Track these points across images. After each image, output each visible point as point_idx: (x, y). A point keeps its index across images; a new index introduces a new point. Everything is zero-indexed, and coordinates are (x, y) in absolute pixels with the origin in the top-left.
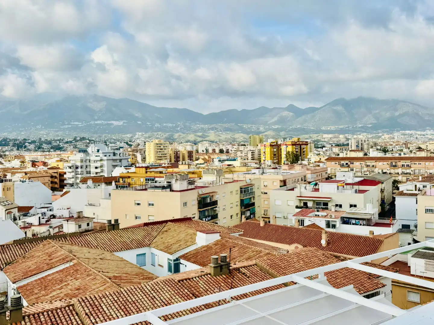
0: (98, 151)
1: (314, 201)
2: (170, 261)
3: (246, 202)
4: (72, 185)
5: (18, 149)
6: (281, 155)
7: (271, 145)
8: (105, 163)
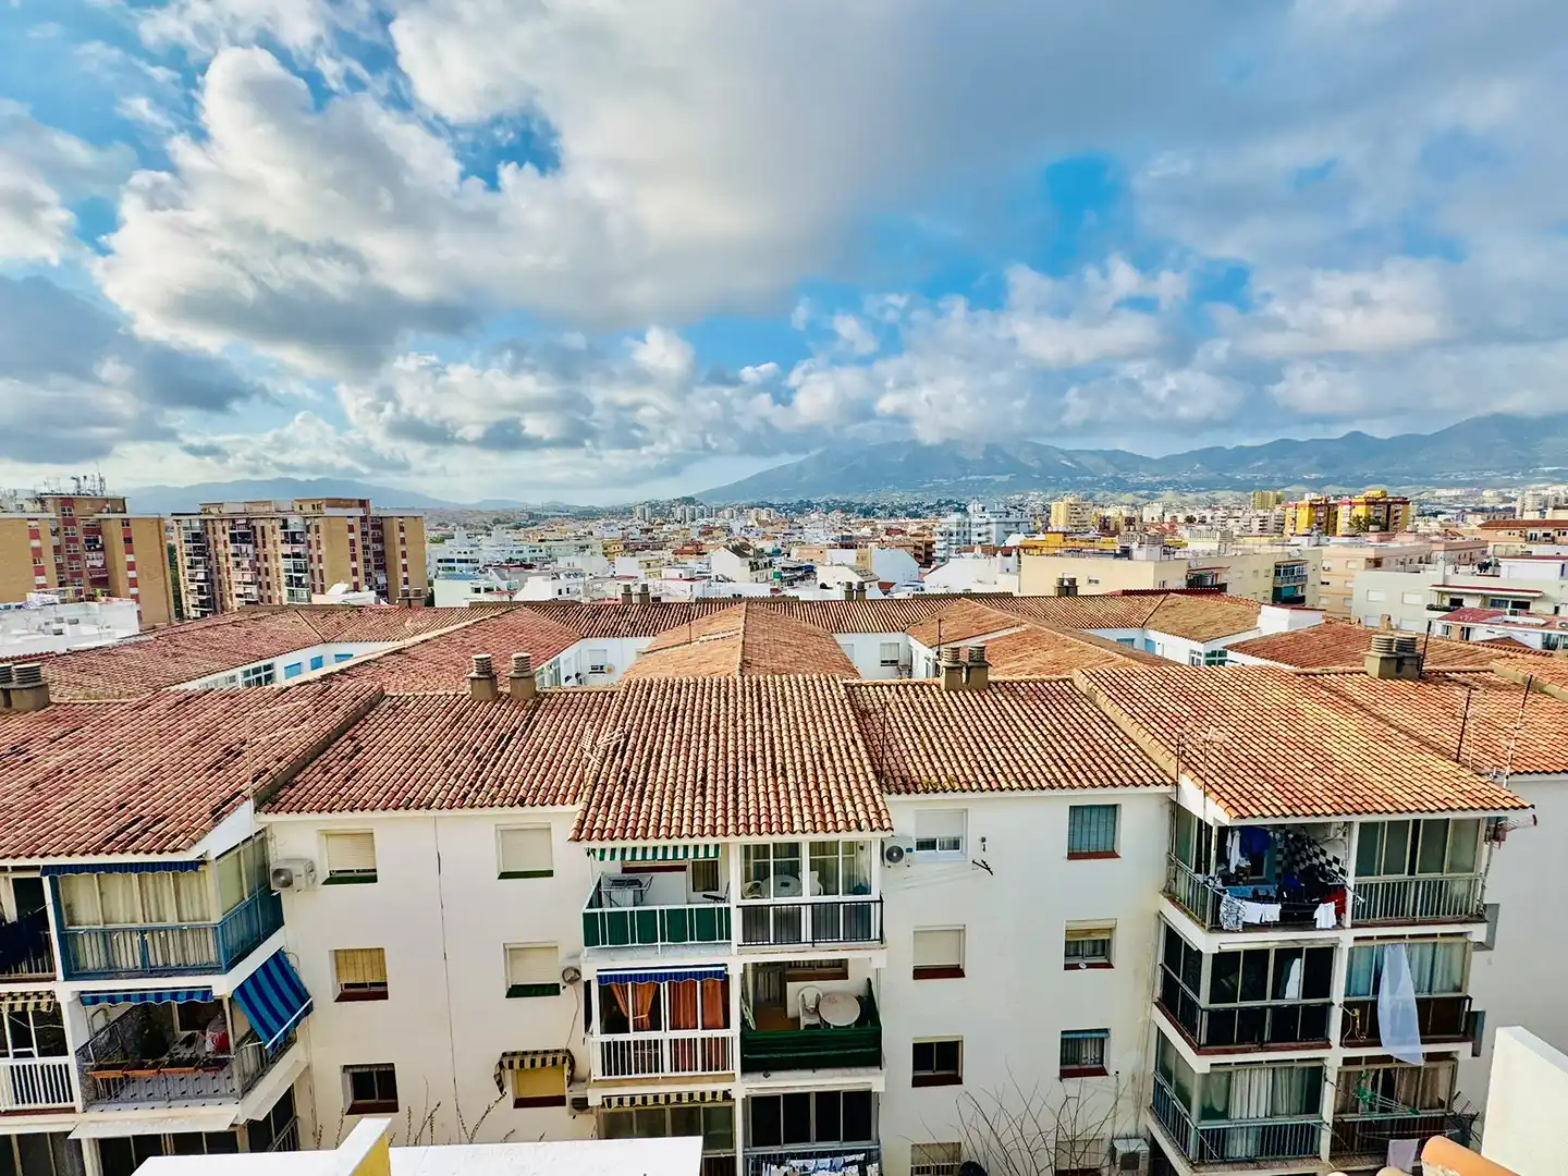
0: (984, 509)
1: (1485, 596)
2: (1196, 656)
3: (1285, 594)
4: (943, 560)
5: (865, 517)
6: (1335, 524)
7: (1311, 505)
8: (993, 527)
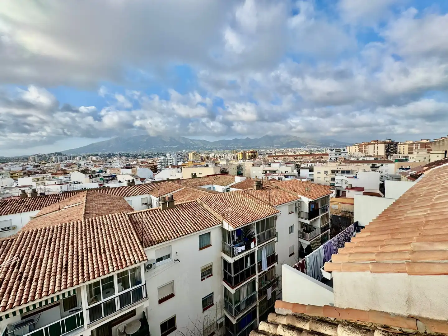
0: (171, 155)
1: (270, 171)
2: (224, 190)
3: (239, 173)
4: (160, 170)
5: (134, 158)
6: (246, 157)
7: (242, 153)
8: (174, 160)
